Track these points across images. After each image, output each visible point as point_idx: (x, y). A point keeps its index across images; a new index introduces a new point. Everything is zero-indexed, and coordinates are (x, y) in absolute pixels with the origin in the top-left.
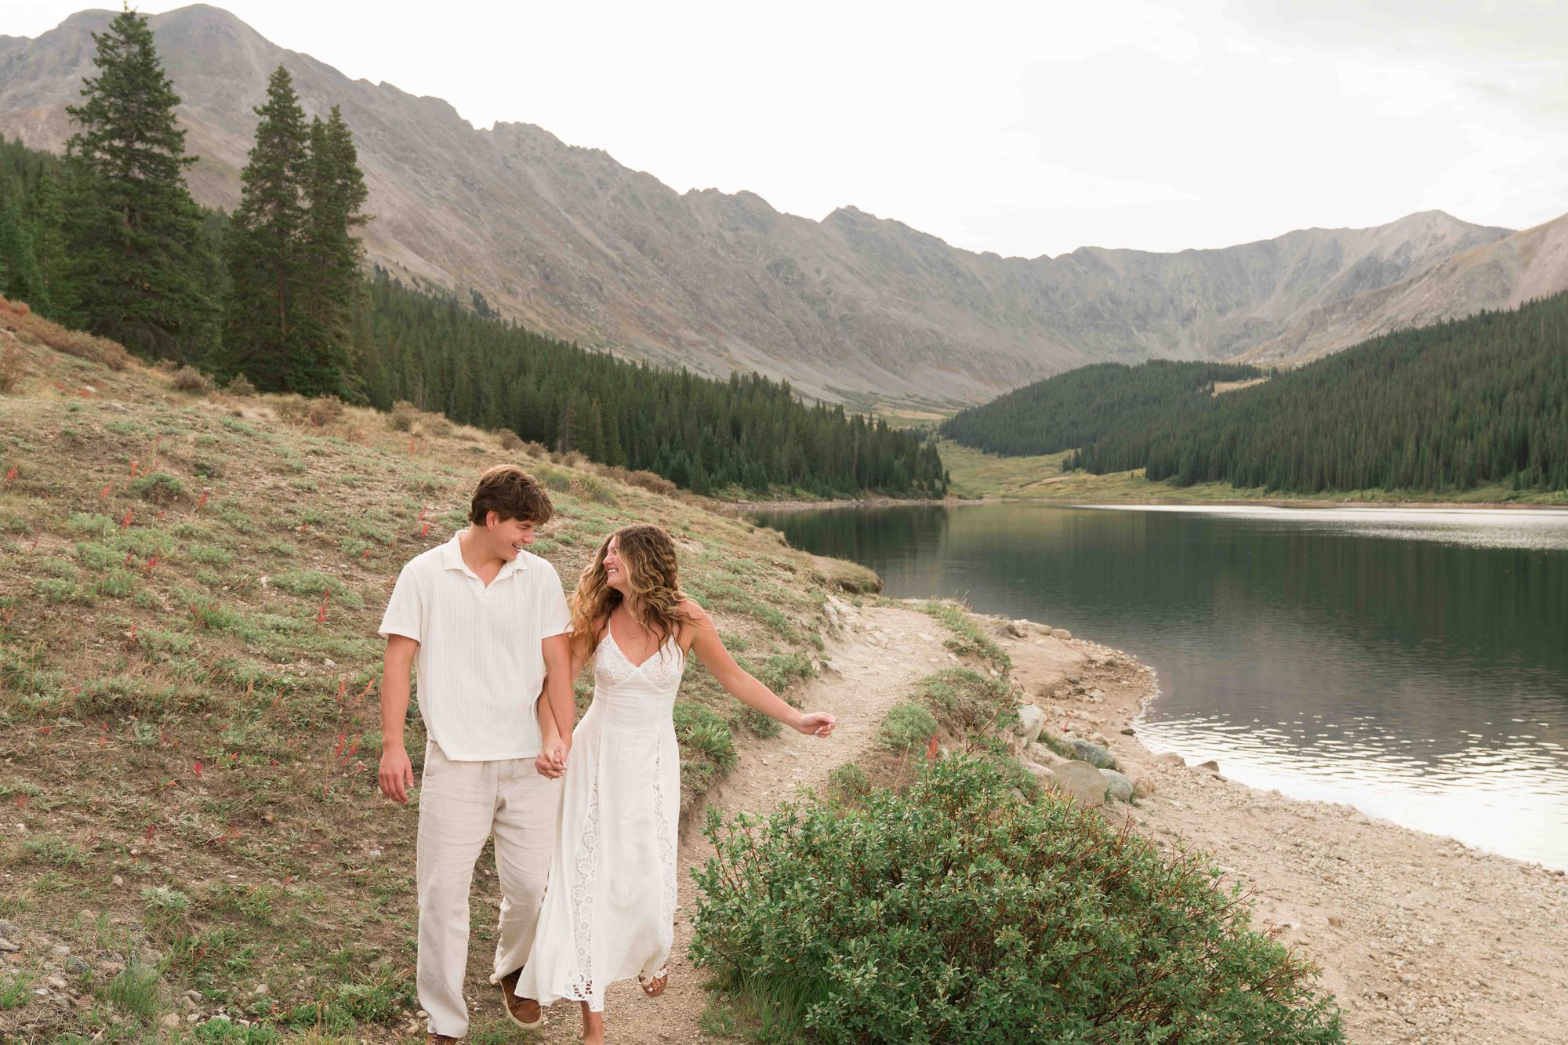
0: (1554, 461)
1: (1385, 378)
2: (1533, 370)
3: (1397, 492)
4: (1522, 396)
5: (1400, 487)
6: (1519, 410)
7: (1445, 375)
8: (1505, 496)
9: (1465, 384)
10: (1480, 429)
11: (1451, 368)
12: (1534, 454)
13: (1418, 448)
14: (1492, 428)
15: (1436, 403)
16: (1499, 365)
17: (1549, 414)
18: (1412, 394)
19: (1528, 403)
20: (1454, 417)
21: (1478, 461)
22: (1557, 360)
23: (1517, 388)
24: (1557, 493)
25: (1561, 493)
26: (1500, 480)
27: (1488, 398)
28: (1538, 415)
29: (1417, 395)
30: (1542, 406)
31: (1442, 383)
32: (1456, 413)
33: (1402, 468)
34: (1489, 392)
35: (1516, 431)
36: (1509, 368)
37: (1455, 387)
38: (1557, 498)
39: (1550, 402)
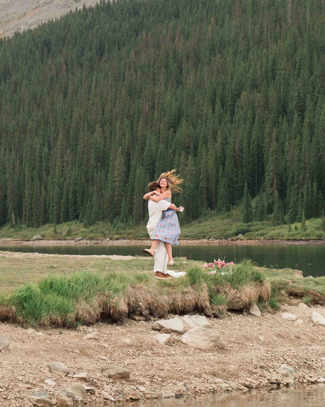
0: (293, 183)
1: (91, 69)
2: (274, 64)
3: (101, 225)
4: (258, 96)
5: (103, 219)
6: (254, 118)
7: (166, 67)
8: (234, 230)
9: (190, 79)
10: (205, 142)
11: (175, 56)
12: (269, 175)
13: (128, 166)
14: (219, 140)
15: (153, 107)
16: (235, 54)
17: (290, 121)
18: (124, 92)
19: (266, 107)
20: (175, 126)
21: (203, 184)
22: (303, 50)
23: (255, 86)
24: (293, 226)
25: (299, 225)
26: (228, 209)
27: (218, 100)
28: (276, 123)
29: (130, 94)
30: (283, 111)
31: (162, 78)
32: (178, 118)
33: (107, 194)
34: (219, 93)
35: (249, 143)
36: (246, 58)
37: (179, 82)
38: (294, 232)
39: (292, 105)
